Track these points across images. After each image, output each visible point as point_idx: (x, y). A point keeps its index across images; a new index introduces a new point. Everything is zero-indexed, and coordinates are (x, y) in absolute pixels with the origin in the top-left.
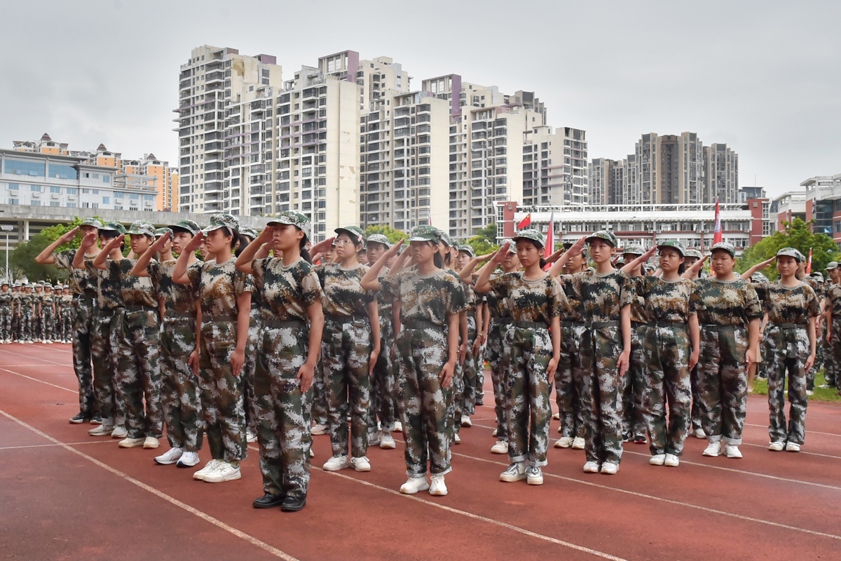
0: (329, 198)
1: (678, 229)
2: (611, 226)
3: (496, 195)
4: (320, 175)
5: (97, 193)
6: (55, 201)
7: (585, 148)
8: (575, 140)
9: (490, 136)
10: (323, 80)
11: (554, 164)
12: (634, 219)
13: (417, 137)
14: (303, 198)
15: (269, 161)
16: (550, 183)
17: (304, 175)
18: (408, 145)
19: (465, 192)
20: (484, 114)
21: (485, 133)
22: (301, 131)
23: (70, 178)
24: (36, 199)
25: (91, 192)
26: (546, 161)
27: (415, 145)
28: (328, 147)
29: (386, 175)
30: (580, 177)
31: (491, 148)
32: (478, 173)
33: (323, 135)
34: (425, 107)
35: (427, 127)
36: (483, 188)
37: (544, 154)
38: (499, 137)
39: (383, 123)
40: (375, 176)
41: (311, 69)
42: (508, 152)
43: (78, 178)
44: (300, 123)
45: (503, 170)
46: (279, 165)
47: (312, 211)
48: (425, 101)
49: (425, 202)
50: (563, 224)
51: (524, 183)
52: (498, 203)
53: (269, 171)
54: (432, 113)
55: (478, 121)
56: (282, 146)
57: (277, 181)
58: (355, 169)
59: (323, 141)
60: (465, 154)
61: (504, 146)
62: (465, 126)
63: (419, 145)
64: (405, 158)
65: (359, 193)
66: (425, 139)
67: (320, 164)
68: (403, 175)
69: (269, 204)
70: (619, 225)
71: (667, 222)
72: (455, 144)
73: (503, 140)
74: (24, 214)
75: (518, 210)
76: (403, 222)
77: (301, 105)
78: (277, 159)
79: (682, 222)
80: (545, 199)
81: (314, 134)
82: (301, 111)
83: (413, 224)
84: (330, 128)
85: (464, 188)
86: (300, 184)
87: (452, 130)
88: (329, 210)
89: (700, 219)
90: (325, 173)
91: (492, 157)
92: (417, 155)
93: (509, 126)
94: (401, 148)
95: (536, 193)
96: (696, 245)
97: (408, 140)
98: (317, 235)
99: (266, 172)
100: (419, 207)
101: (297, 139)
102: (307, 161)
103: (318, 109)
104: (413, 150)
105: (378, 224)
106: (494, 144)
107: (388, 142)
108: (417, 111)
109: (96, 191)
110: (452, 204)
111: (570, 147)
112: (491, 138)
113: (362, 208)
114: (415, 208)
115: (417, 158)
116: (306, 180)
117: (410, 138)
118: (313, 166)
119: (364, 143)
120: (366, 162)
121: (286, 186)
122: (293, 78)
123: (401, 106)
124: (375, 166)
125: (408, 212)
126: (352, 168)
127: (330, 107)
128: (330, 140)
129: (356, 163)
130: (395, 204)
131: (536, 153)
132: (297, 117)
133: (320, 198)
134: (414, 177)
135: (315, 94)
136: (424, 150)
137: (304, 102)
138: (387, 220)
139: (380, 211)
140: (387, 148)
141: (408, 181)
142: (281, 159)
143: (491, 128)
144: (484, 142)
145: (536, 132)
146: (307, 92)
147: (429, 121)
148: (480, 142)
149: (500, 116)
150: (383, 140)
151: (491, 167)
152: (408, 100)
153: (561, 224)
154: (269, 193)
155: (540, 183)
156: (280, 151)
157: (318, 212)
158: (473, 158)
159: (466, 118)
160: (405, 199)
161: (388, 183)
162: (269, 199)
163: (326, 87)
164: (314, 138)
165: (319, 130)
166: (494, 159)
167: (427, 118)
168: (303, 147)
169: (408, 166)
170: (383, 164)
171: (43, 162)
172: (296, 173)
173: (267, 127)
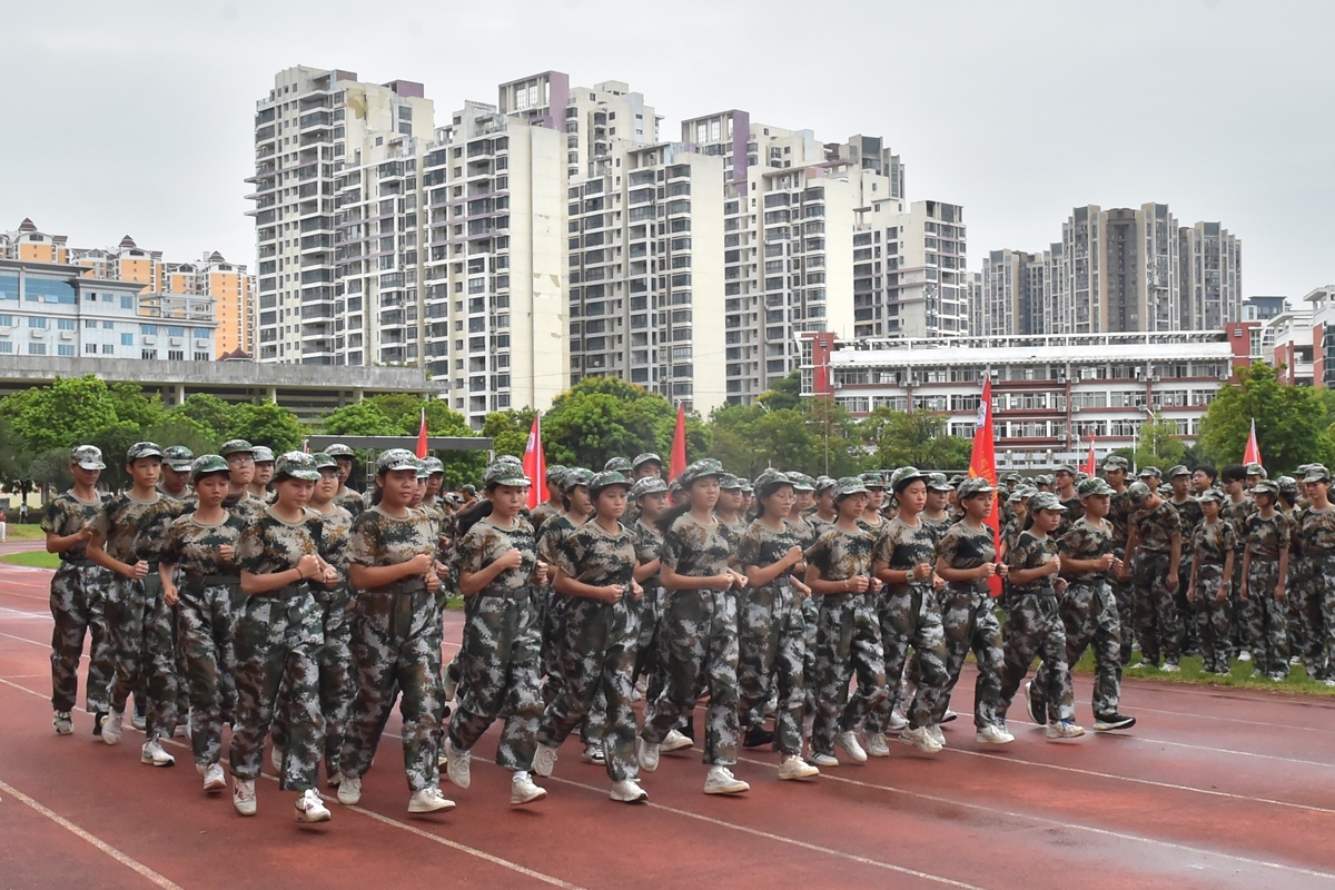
0: (516, 329)
1: (1108, 377)
2: (995, 373)
3: (808, 320)
4: (499, 290)
5: (111, 327)
6: (37, 341)
7: (963, 235)
8: (945, 223)
9: (797, 217)
10: (501, 126)
11: (909, 264)
12: (1034, 360)
13: (668, 221)
14: (471, 330)
15: (412, 266)
16: (902, 297)
17: (472, 290)
18: (653, 236)
19: (755, 315)
20: (787, 179)
21: (787, 212)
22: (466, 215)
23: (61, 301)
25: (100, 325)
26: (895, 259)
27: (665, 236)
28: (512, 241)
29: (615, 288)
30: (954, 286)
31: (798, 238)
32: (777, 283)
33: (503, 221)
34: (681, 170)
35: (686, 205)
36: (785, 307)
37: (892, 248)
38: (811, 219)
39: (610, 198)
40: (598, 290)
41: (482, 106)
42: (827, 244)
43: (77, 301)
44: (463, 200)
45: (819, 277)
46: (430, 274)
47: (486, 353)
48: (681, 160)
49: (683, 334)
50: (915, 369)
51: (857, 298)
52: (803, 336)
53: (412, 285)
54: (693, 180)
55: (775, 192)
56: (433, 240)
57: (426, 301)
58: (560, 279)
59: (504, 231)
60: (754, 249)
61: (820, 235)
62: (754, 200)
63: (672, 235)
64: (648, 257)
65: (568, 320)
66: (681, 224)
67: (499, 271)
68: (645, 289)
69: (412, 341)
70: (1008, 371)
71: (1089, 364)
72: (736, 232)
73: (819, 225)
75: (838, 347)
76: (646, 369)
77: (465, 170)
78: (425, 264)
79: (1115, 364)
80: (893, 325)
81: (488, 219)
82: (464, 179)
83: (663, 370)
84: (516, 209)
85: (754, 309)
86: (466, 306)
87: (730, 208)
88: (517, 349)
89: (1146, 358)
90: (508, 286)
91: (800, 255)
92: (668, 253)
93: (828, 201)
94: (641, 240)
95: (878, 315)
96: (1138, 402)
97: (653, 227)
98: (497, 393)
99: (407, 285)
100: (673, 343)
101: (459, 229)
102: (477, 266)
103: (494, 177)
104: (662, 244)
105: (602, 373)
106: (803, 232)
107: (619, 231)
108: (668, 178)
109: (108, 324)
110: (731, 337)
111: (935, 235)
112: (799, 221)
113: (574, 346)
114: (666, 344)
115: (668, 257)
116: (475, 299)
117: (656, 223)
118: (486, 274)
119: (578, 233)
120: (582, 266)
121: (440, 310)
122: (452, 123)
123: (641, 168)
124: (598, 273)
125: (654, 352)
126: (554, 278)
127: (515, 172)
128: (516, 230)
129: (562, 269)
130: (631, 338)
131: (877, 245)
132: (458, 190)
133: (499, 331)
134: (664, 290)
135: (488, 150)
136: (680, 244)
137: (469, 163)
138: (619, 365)
139: (606, 350)
140: (617, 242)
141: (654, 297)
142: (431, 263)
143: (798, 205)
144: (787, 229)
145: (877, 208)
146: (475, 147)
147: (688, 193)
148: (779, 228)
149: (813, 183)
150: (611, 228)
151: (799, 271)
152: (652, 157)
153: (909, 370)
154: (412, 322)
155: (885, 298)
156: (430, 250)
157: (496, 354)
158: (768, 255)
159: (754, 188)
160: (649, 329)
161: (620, 302)
162: (412, 333)
163: (507, 138)
164: (488, 226)
165: (496, 213)
166: (803, 257)
167: (685, 188)
168: (470, 241)
169: (653, 272)
170: (611, 269)
171: (16, 275)
172: (459, 286)
173: (408, 207)
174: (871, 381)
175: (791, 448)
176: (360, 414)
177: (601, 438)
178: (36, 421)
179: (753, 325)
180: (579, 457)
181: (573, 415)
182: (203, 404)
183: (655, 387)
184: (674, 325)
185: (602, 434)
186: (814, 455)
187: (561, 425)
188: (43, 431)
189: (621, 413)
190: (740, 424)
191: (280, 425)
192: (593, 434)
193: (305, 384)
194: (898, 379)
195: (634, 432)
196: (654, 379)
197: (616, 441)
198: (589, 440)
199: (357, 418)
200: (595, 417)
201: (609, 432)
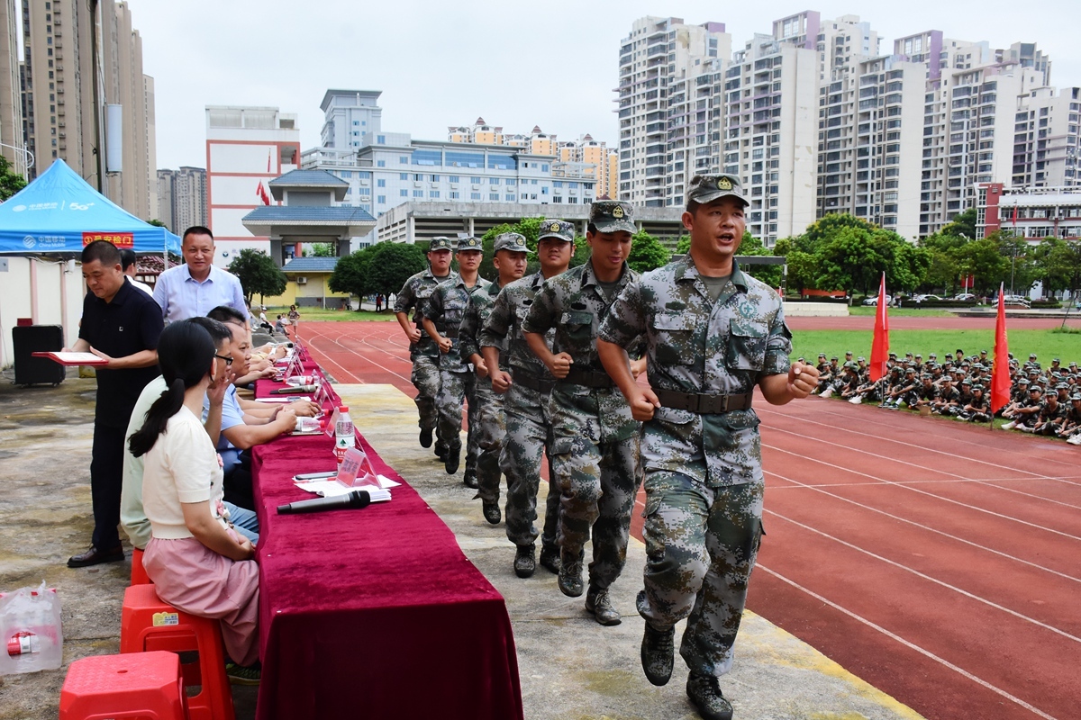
0: (783, 182)
3: (979, 174)
4: (772, 157)
5: (536, 183)
6: (494, 193)
9: (975, 103)
10: (778, 49)
11: (1054, 134)
13: (886, 109)
14: (754, 183)
15: (716, 142)
16: (1048, 156)
17: (755, 157)
18: (875, 118)
19: (941, 170)
20: (969, 77)
21: (969, 100)
22: (753, 108)
23: (508, 168)
24: (475, 192)
25: (529, 182)
26: (1044, 130)
27: (883, 119)
28: (782, 124)
29: (847, 154)
31: (976, 117)
32: (959, 148)
33: (777, 112)
34: (896, 74)
35: (898, 98)
36: (963, 165)
37: (1043, 122)
38: (986, 104)
39: (846, 94)
40: (836, 156)
41: (765, 36)
42: (996, 121)
43: (516, 168)
44: (751, 99)
45: (989, 144)
46: (727, 147)
47: (762, 197)
48: (896, 67)
49: (892, 184)
50: (1060, 208)
51: (1015, 157)
52: (980, 185)
53: (716, 154)
54: (905, 80)
55: (961, 86)
56: (731, 125)
57: (725, 164)
58: (812, 148)
60: (943, 126)
61: (992, 115)
62: (945, 92)
63: (888, 118)
64: (871, 133)
65: (816, 175)
66: (895, 111)
67: (773, 144)
68: (867, 154)
72: (931, 114)
73: (991, 108)
74: (469, 212)
75: (1004, 193)
76: (866, 208)
77: (753, 79)
78: (725, 140)
80: (1040, 176)
81: (767, 111)
82: (752, 85)
83: (877, 208)
84: (785, 105)
85: (940, 166)
86: (750, 167)
87: (929, 98)
88: (782, 196)
90: (778, 154)
91: (975, 129)
92: (885, 130)
93: (998, 91)
94: (866, 122)
95: (1029, 169)
97: (875, 113)
98: (768, 223)
99: (713, 154)
100: (885, 190)
101: (747, 117)
102: (759, 141)
103: (772, 83)
104: (881, 124)
105: (836, 210)
106: (979, 113)
107: (851, 116)
108: (887, 79)
109: (534, 182)
110: (925, 185)
111: (1077, 111)
112: (977, 106)
113: (819, 192)
114: (881, 191)
115: (885, 133)
116: (756, 163)
118: (764, 146)
119: (823, 118)
120: (825, 140)
121: (734, 169)
122: (743, 48)
123: (869, 73)
124: (836, 144)
125: (872, 196)
126: (809, 148)
127: (786, 80)
128: (784, 118)
129: (815, 142)
130: (857, 187)
131: (1032, 120)
132: (748, 92)
133: (772, 183)
134: (881, 155)
135: (768, 67)
136: (893, 124)
137: (756, 75)
138: (847, 205)
139: (840, 195)
140: (850, 123)
141: (873, 160)
142: (729, 140)
143: (977, 94)
144: (968, 111)
145: (1034, 95)
146: (759, 64)
147: (901, 89)
148: (962, 112)
149: (989, 79)
150: (846, 114)
151: (975, 140)
152: (876, 66)
153: (1057, 209)
155: (1035, 158)
156: (728, 131)
157: (769, 198)
158: (953, 130)
159: (946, 83)
160: (869, 181)
161: (850, 163)
163: (781, 57)
164: (767, 115)
165: (772, 107)
166: (978, 131)
167: (899, 86)
168: (755, 126)
169: (874, 143)
170: (845, 141)
171: (482, 153)
172: (746, 155)
173: (715, 104)
174: (1028, 217)
175: (987, 266)
177: (859, 257)
179: (940, 177)
180: (843, 270)
181: (840, 243)
183: (871, 220)
184: (886, 178)
185: (860, 255)
186: (1002, 270)
187: (832, 249)
190: (951, 249)
191: (653, 247)
192: (854, 255)
193: (660, 220)
194: (1048, 214)
195: (882, 254)
196: (871, 214)
197: (869, 260)
198: (851, 259)
200: (856, 244)
201: (865, 254)
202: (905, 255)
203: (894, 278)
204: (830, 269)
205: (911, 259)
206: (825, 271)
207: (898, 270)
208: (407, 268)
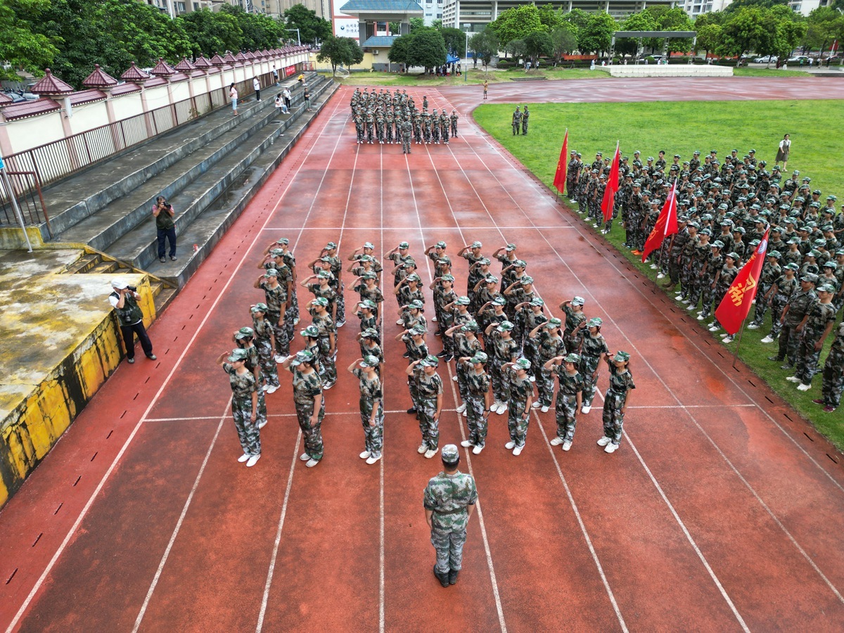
176: (640, 20)
177: (749, 32)
178: (510, 26)
180: (736, 41)
181: (737, 21)
182: (577, 14)
187: (731, 26)
188: (512, 30)
189: (762, 19)
191: (605, 25)
192: (746, 30)
195: (767, 29)
197: (756, 34)
198: (743, 33)
199: (638, 21)
200: (749, 22)
201: (754, 29)
202: (786, 29)
203: (773, 47)
204: (726, 41)
205: (790, 32)
206: (723, 43)
207: (777, 41)
208: (431, 49)
